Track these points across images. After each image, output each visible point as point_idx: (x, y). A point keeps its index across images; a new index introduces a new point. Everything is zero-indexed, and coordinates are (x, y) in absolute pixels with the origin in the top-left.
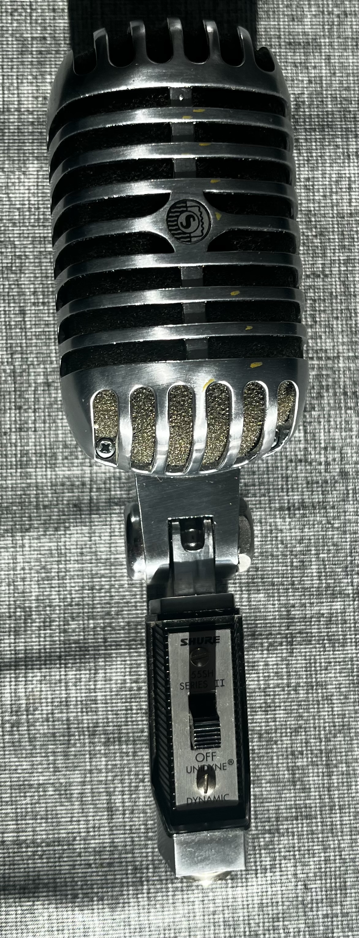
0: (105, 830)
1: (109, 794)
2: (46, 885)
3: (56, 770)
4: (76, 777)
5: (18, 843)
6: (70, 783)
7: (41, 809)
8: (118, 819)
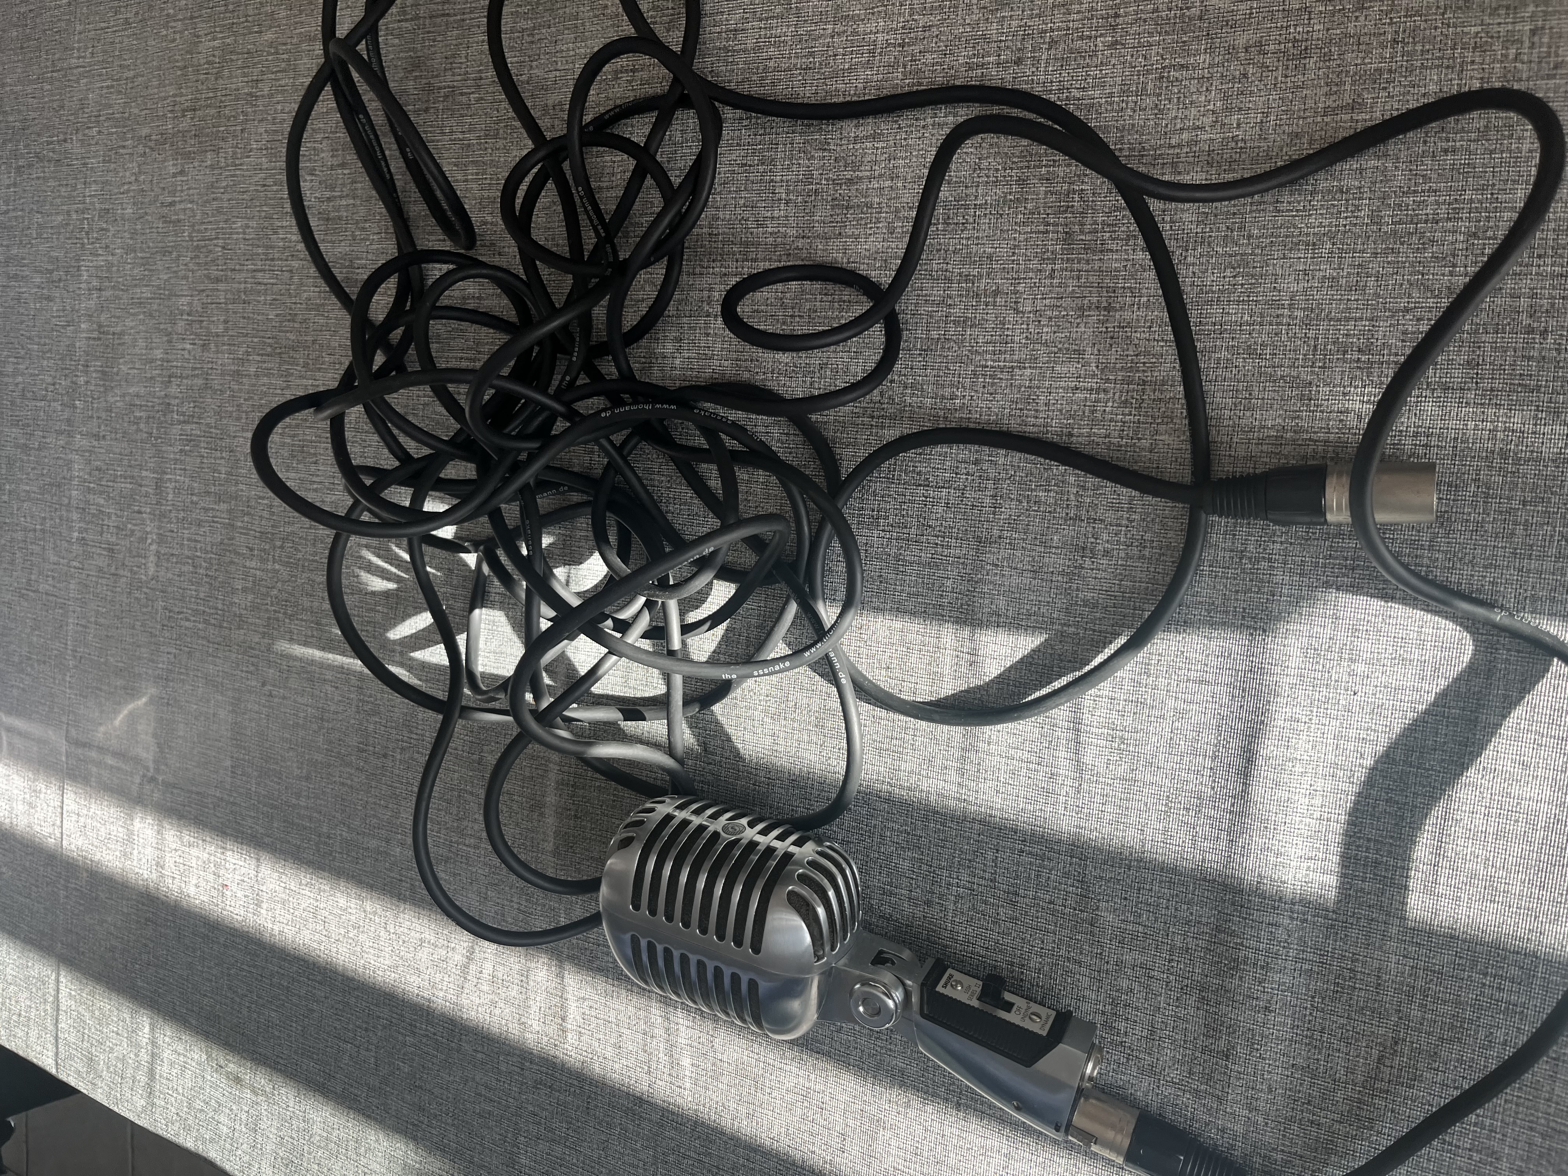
0: (1217, 689)
1: (1188, 680)
2: (1250, 743)
3: (1162, 717)
4: (1171, 703)
5: (1214, 758)
6: (1175, 708)
7: (1191, 735)
8: (1209, 677)
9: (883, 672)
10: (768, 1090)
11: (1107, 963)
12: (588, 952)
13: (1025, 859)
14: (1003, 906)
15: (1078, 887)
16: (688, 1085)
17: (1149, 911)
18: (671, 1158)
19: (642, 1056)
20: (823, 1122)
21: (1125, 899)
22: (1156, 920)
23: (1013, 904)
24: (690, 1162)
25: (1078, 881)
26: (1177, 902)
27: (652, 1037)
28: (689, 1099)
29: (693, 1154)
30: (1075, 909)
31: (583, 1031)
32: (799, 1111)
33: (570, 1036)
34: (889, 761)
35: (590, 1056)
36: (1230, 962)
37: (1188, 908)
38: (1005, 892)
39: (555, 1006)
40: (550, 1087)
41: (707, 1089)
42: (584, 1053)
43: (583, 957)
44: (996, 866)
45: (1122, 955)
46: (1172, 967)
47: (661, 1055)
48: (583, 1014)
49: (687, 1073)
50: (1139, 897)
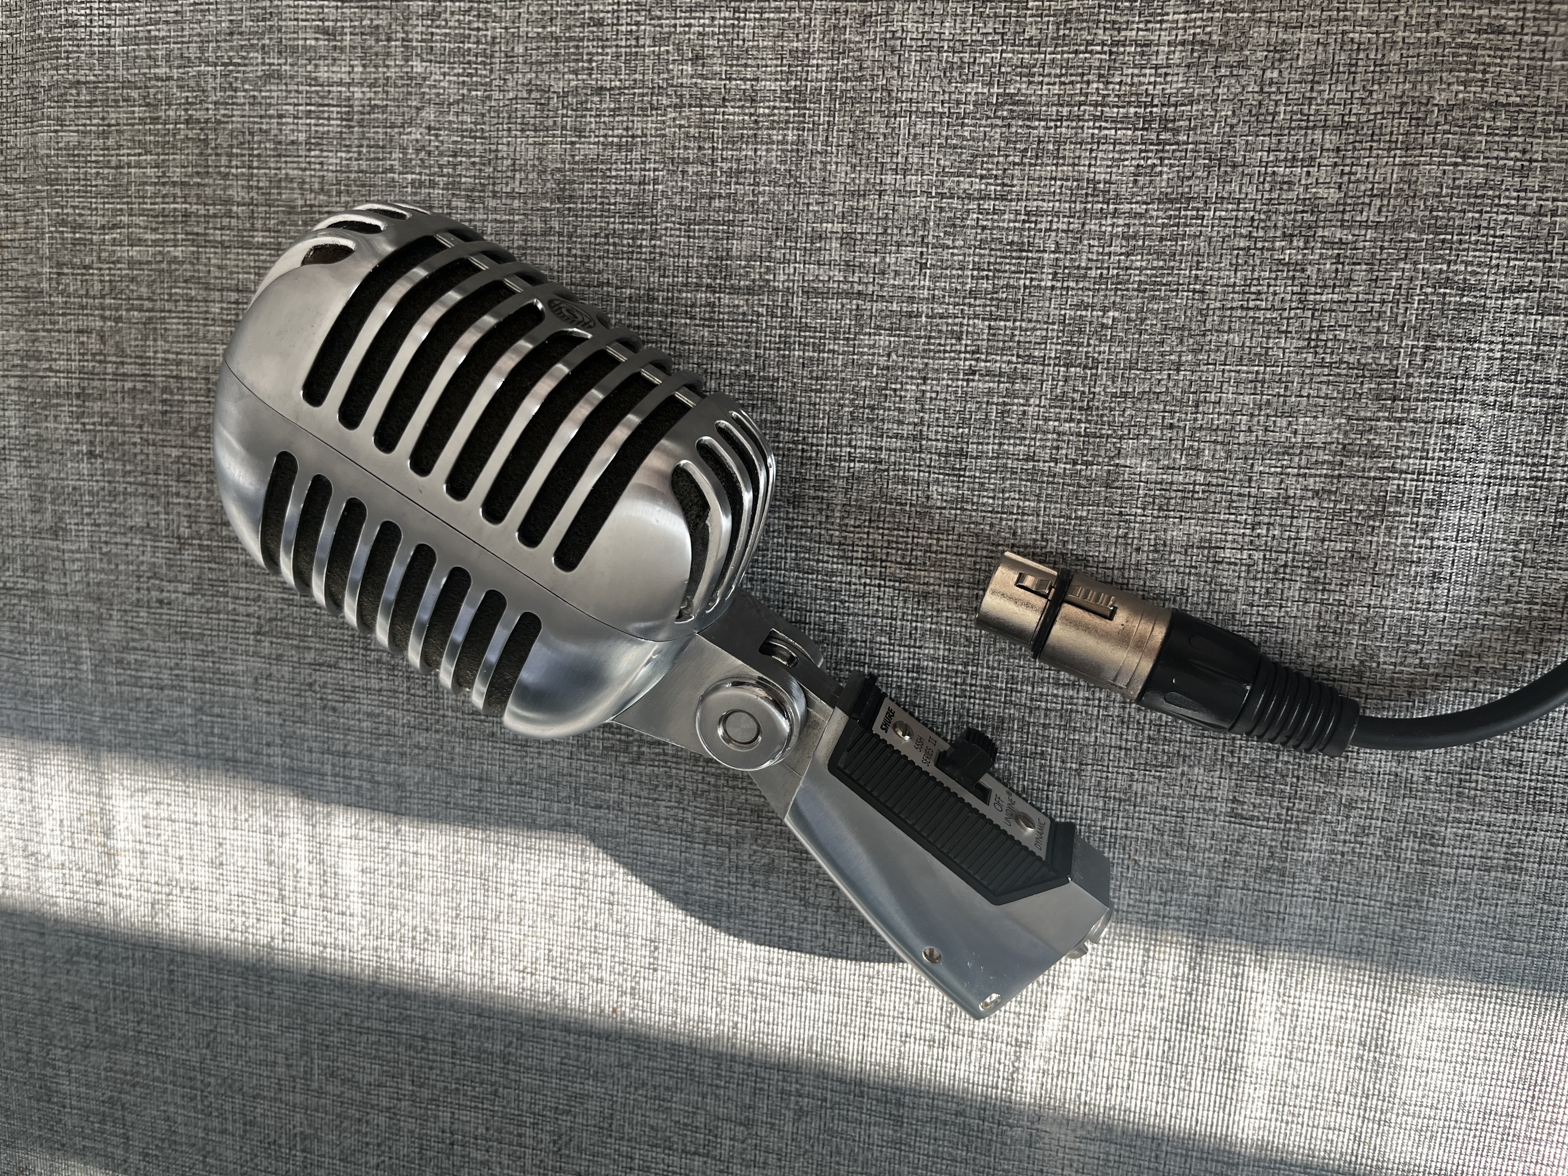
9: (689, 69)
10: (508, 890)
11: (1138, 550)
12: (142, 705)
13: (980, 385)
14: (937, 482)
15: (1080, 421)
16: (357, 908)
17: (1215, 442)
18: (335, 1039)
19: (265, 873)
20: (614, 927)
21: (1171, 426)
22: (1229, 457)
23: (958, 474)
24: (373, 1038)
25: (1081, 409)
26: (1268, 416)
27: (282, 835)
28: (363, 931)
29: (376, 1024)
30: (1075, 463)
31: (147, 848)
32: (569, 917)
33: (123, 861)
34: (707, 243)
35: (166, 890)
36: (1369, 506)
37: (1290, 423)
38: (940, 454)
39: (90, 813)
40: (96, 957)
41: (393, 907)
42: (154, 888)
43: (133, 716)
44: (922, 410)
45: (1165, 530)
46: (1259, 536)
47: (302, 864)
48: (145, 817)
49: (354, 887)
50: (1195, 420)
